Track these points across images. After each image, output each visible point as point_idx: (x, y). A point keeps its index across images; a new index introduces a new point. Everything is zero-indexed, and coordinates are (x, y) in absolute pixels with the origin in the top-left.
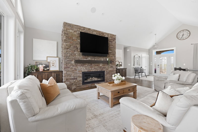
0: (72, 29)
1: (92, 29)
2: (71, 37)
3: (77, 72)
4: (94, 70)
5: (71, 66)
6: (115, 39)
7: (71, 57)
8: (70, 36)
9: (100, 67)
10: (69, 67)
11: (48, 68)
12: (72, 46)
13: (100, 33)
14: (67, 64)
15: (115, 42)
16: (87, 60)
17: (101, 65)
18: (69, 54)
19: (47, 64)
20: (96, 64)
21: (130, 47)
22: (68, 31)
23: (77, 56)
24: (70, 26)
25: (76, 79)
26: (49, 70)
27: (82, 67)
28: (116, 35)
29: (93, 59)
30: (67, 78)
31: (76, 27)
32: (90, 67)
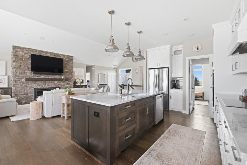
0: (21, 52)
1: (45, 51)
2: (21, 58)
3: (28, 88)
5: (22, 84)
6: (73, 60)
7: (21, 75)
9: (55, 84)
10: (19, 84)
12: (22, 66)
13: (55, 55)
14: (17, 82)
15: (73, 62)
16: (40, 78)
17: (56, 82)
18: (18, 73)
20: (50, 82)
21: (94, 66)
22: (18, 53)
23: (28, 75)
24: (20, 49)
25: (27, 94)
27: (33, 84)
28: (73, 57)
29: (47, 77)
30: (17, 93)
31: (26, 49)
32: (43, 84)
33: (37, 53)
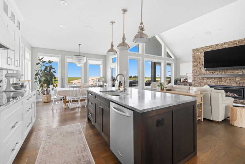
0: (198, 52)
1: (220, 44)
3: (203, 84)
4: (225, 84)
5: (198, 80)
7: (198, 73)
8: (197, 57)
9: (235, 81)
10: (196, 80)
11: (187, 80)
12: (199, 65)
13: (236, 43)
14: (195, 78)
18: (196, 71)
19: (186, 77)
22: (196, 54)
23: (203, 72)
24: (197, 50)
26: (187, 81)
27: (208, 80)
32: (218, 81)
33: (212, 48)
